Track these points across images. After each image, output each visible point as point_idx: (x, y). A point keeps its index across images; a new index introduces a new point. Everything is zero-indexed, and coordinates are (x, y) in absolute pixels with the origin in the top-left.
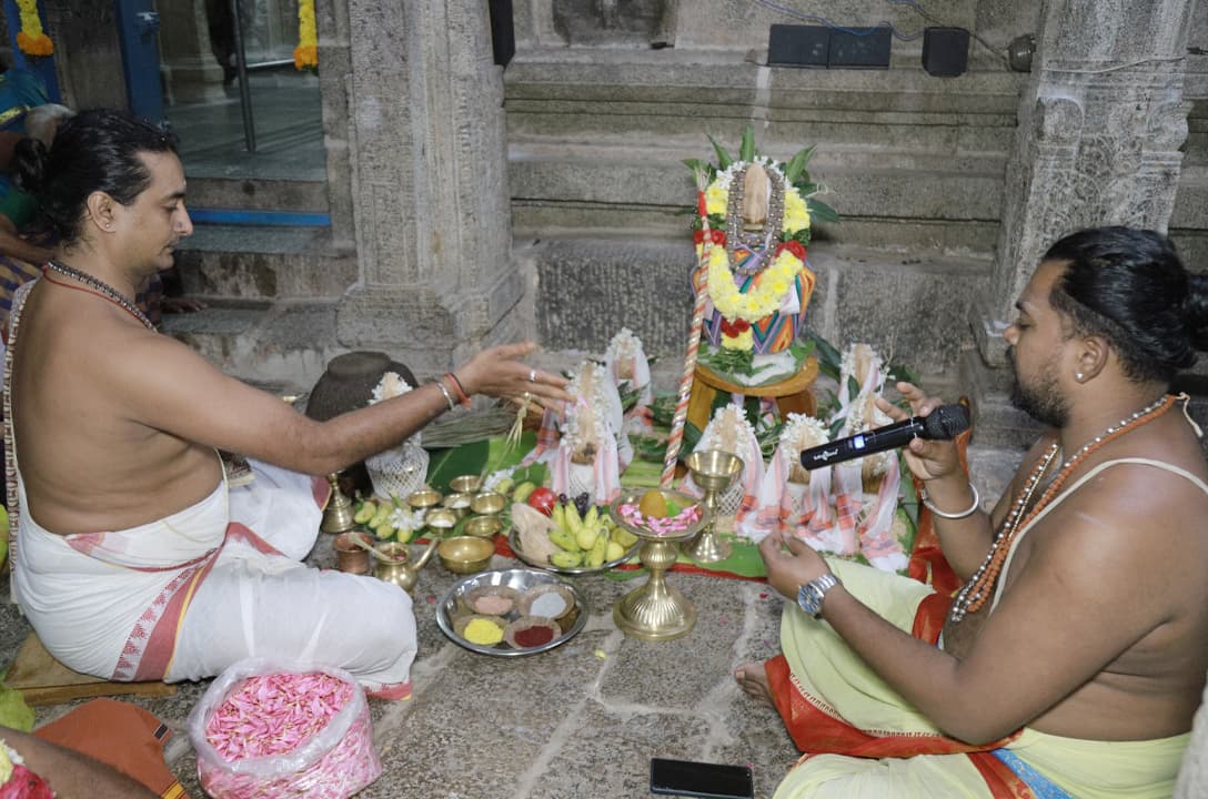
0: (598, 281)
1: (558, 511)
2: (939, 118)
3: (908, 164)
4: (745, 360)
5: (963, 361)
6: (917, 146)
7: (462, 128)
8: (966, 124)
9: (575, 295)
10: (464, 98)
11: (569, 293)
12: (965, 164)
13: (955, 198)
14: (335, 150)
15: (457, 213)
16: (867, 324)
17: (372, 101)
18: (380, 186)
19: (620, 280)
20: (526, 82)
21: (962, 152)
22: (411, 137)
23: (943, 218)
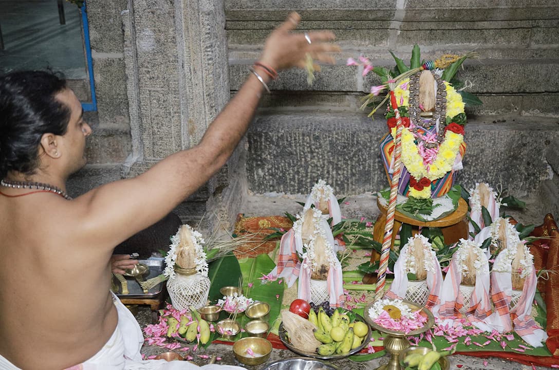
0: (290, 145)
1: (312, 315)
2: (519, 24)
3: (497, 55)
4: (427, 206)
5: (542, 188)
6: (503, 43)
7: (207, 47)
8: (538, 27)
9: (274, 155)
10: (209, 27)
11: (270, 154)
12: (536, 54)
13: (533, 78)
15: (205, 107)
16: (474, 166)
17: (148, 32)
18: (154, 91)
19: (305, 144)
20: (235, 9)
21: (534, 46)
22: (176, 57)
23: (524, 92)
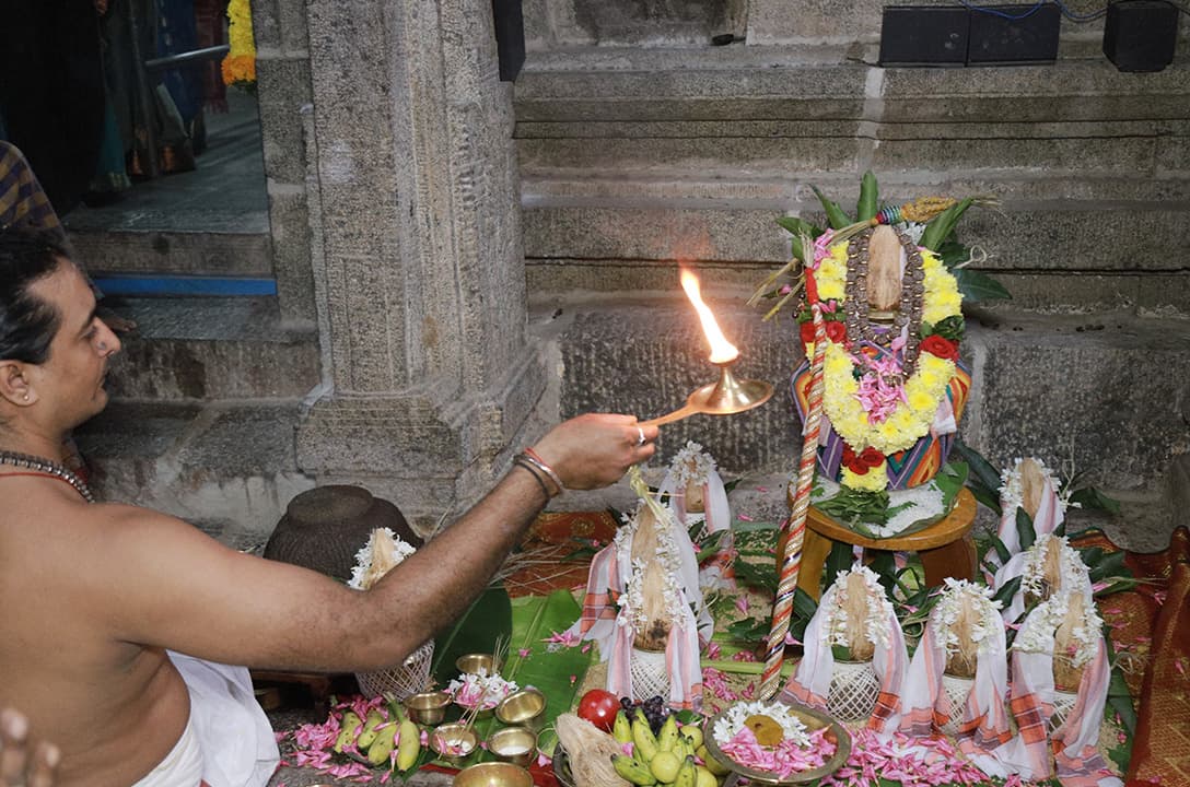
0: (647, 369)
1: (621, 724)
2: (1129, 127)
3: (1083, 192)
4: (877, 506)
5: (1173, 469)
6: (1097, 167)
7: (462, 175)
8: (1170, 133)
9: (615, 388)
10: (466, 135)
11: (606, 385)
12: (1168, 190)
13: (1156, 239)
14: (282, 198)
15: (458, 292)
16: (1029, 421)
17: (341, 147)
18: (354, 261)
19: (677, 366)
20: (540, 100)
21: (1163, 173)
22: (395, 194)
23: (1138, 269)
